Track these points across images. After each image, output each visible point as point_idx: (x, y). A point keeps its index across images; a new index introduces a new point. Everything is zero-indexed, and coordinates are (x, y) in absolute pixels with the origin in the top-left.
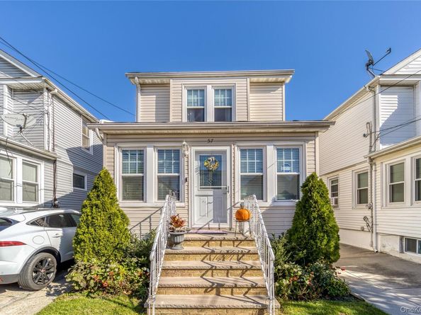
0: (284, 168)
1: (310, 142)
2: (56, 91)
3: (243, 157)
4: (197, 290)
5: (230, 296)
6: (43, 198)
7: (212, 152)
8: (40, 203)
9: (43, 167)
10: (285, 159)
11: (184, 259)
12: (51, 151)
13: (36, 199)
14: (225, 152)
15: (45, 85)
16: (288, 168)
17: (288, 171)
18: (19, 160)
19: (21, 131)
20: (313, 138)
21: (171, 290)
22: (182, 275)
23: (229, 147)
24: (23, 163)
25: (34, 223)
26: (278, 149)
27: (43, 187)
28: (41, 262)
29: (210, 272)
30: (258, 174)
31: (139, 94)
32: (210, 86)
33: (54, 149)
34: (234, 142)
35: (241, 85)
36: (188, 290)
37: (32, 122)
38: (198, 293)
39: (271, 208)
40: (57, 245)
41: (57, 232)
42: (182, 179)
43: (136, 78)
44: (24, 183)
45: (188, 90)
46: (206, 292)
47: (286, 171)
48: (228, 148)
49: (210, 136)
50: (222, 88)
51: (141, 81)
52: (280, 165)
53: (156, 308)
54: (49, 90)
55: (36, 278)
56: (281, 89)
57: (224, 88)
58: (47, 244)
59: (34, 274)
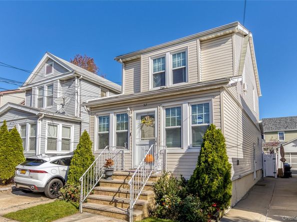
0: (198, 121)
1: (216, 97)
2: (82, 76)
3: (167, 114)
4: (106, 202)
5: (121, 208)
6: (73, 148)
7: (148, 112)
8: (71, 151)
9: (73, 128)
10: (198, 113)
11: (111, 186)
12: (78, 116)
13: (69, 149)
14: (154, 112)
15: (76, 75)
16: (201, 121)
17: (201, 123)
18: (60, 125)
19: (63, 107)
20: (218, 93)
21: (95, 201)
22: (105, 195)
23: (157, 108)
24: (63, 127)
25: (53, 162)
26: (192, 106)
27: (73, 141)
28: (55, 183)
29: (118, 194)
30: (177, 127)
31: (124, 69)
32: (169, 53)
33: (80, 115)
34: (160, 104)
35: (192, 46)
36: (102, 202)
37: (67, 101)
38: (106, 204)
39: (186, 154)
40: (63, 175)
41: (64, 168)
42: (129, 134)
43: (121, 60)
44: (63, 139)
45: (154, 60)
46: (110, 204)
47: (199, 123)
48: (155, 109)
49: (145, 101)
50: (178, 53)
51: (124, 60)
52: (194, 118)
53: (83, 208)
54: (78, 77)
55: (51, 192)
56: (231, 40)
57: (180, 52)
58: (58, 174)
59: (51, 189)
